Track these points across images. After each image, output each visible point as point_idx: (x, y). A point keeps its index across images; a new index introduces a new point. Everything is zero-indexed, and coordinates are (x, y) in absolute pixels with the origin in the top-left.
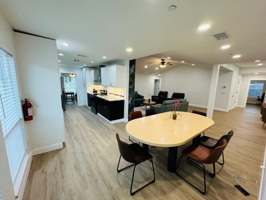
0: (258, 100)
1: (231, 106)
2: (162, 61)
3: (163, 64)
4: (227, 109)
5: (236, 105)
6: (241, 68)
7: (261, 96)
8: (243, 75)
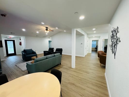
0: (95, 48)
1: (85, 53)
2: (46, 28)
3: (47, 30)
4: (84, 55)
5: (88, 52)
6: (88, 34)
7: (96, 47)
8: (89, 38)
